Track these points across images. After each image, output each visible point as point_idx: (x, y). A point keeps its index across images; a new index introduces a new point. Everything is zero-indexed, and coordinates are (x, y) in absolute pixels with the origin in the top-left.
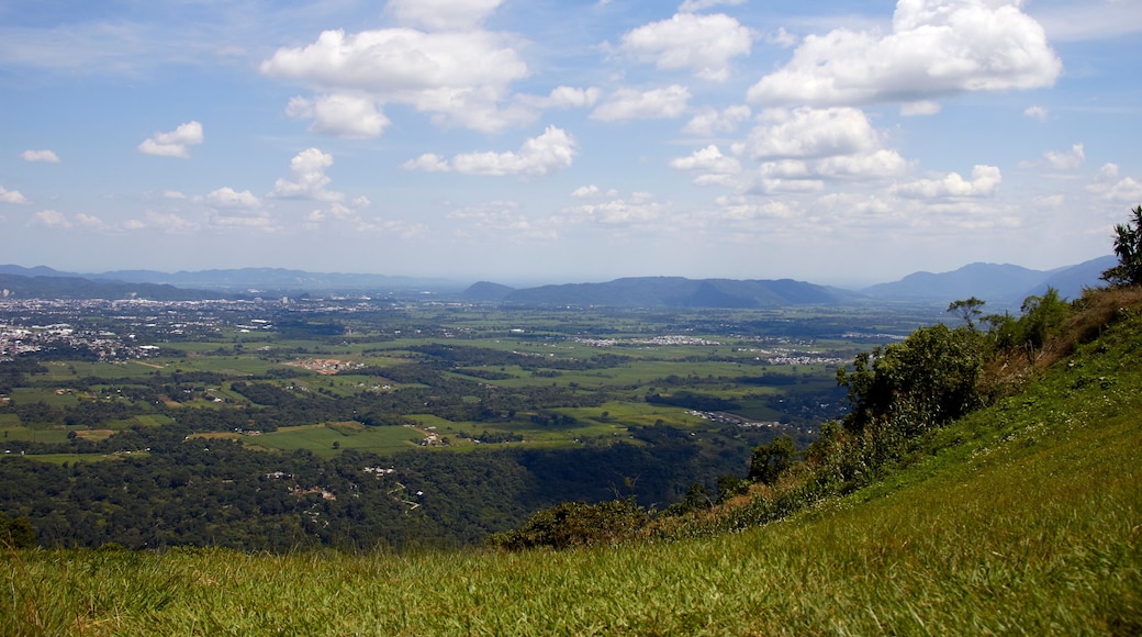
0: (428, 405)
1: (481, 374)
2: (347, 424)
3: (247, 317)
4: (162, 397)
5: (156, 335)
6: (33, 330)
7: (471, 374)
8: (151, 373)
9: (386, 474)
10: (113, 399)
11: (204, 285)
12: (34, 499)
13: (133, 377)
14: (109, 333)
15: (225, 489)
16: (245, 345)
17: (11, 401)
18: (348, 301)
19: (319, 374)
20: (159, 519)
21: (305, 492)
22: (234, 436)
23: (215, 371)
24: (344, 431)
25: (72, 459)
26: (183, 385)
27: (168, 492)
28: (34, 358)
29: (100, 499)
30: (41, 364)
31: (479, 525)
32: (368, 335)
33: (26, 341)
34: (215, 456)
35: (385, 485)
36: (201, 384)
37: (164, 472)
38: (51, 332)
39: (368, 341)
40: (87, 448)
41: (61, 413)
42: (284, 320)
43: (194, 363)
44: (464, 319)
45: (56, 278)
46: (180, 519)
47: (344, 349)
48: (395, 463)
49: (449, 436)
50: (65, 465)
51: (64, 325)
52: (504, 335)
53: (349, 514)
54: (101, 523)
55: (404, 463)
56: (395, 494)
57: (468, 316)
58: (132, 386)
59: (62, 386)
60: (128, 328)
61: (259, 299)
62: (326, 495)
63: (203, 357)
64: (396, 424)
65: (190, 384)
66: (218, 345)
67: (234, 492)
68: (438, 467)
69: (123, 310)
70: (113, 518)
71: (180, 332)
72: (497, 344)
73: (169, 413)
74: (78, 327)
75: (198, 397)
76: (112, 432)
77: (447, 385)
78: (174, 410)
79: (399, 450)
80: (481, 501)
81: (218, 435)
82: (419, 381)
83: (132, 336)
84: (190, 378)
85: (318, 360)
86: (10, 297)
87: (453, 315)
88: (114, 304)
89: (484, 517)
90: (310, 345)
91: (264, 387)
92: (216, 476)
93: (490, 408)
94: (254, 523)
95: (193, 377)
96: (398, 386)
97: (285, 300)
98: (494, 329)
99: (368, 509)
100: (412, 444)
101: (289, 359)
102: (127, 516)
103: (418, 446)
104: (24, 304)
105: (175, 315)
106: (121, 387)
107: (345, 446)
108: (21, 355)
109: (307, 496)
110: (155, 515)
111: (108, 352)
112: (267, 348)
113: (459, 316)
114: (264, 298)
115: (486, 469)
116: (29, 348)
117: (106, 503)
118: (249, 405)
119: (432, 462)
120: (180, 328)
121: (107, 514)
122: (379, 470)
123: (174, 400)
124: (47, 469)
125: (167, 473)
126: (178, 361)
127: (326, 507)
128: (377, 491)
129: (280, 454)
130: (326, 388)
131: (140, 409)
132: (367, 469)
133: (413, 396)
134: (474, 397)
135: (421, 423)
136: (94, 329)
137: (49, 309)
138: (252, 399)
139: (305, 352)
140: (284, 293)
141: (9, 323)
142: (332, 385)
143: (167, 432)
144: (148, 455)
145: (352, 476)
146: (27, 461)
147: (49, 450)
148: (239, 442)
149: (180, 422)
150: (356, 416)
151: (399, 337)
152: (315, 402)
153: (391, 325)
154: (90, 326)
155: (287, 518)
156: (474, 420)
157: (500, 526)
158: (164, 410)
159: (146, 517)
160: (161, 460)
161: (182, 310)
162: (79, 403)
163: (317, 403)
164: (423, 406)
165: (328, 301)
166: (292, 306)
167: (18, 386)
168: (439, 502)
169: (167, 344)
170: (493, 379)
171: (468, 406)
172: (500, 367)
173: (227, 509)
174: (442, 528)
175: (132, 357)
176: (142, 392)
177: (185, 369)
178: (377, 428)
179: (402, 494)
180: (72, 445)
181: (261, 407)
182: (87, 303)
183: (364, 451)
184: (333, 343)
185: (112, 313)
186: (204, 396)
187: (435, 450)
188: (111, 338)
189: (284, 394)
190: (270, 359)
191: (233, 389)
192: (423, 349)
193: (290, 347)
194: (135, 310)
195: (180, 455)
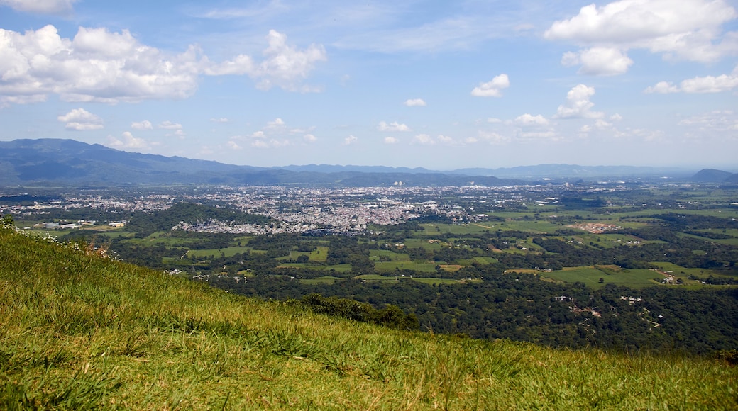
0: (667, 256)
1: (706, 235)
2: (609, 266)
3: (542, 196)
4: (490, 246)
5: (486, 207)
6: (415, 205)
7: (699, 234)
8: (483, 231)
9: (636, 302)
10: (461, 247)
11: (515, 176)
12: (417, 304)
13: (473, 233)
14: (458, 207)
15: (529, 305)
16: (541, 214)
17: (404, 246)
18: (609, 184)
19: (590, 233)
20: (488, 321)
21: (580, 310)
22: (535, 272)
23: (523, 231)
24: (607, 271)
25: (438, 282)
26: (503, 239)
27: (493, 305)
28: (416, 221)
29: (453, 306)
30: (420, 225)
31: (706, 343)
32: (623, 207)
33: (412, 211)
34: (522, 284)
35: (635, 309)
36: (514, 239)
37: (491, 293)
38: (426, 206)
39: (623, 211)
40: (445, 275)
41: (432, 254)
42: (567, 197)
43: (509, 225)
44: (693, 196)
45: (427, 174)
46: (500, 322)
47: (608, 217)
48: (643, 295)
49: (683, 278)
50: (434, 285)
51: (433, 202)
52: (725, 207)
53: (610, 327)
54: (454, 320)
55: (649, 295)
56: (643, 316)
57: (697, 193)
58: (472, 239)
59: (432, 238)
60: (470, 203)
61: (550, 185)
62: (594, 313)
63: (515, 221)
64: (644, 268)
65: (507, 238)
66: (524, 214)
67: (534, 307)
68: (675, 299)
69: (466, 193)
70: (461, 319)
71: (500, 206)
72: (719, 213)
73: (494, 256)
74: (441, 203)
75: (512, 246)
76: (461, 267)
77: (681, 242)
78: (497, 254)
79: (646, 286)
80: (707, 326)
81: (524, 271)
82: (660, 239)
83: (472, 208)
84: (507, 235)
85: (589, 224)
86: (403, 186)
87: (685, 193)
88: (461, 189)
89: (710, 338)
90: (584, 214)
91: (554, 241)
92: (523, 297)
93: (714, 259)
94: (546, 327)
95: (509, 234)
96: (645, 242)
97: (567, 184)
98: (717, 203)
99: (623, 325)
100: (655, 282)
101: (570, 223)
102: (469, 318)
103: (659, 284)
104: (411, 190)
105: (498, 196)
106: (466, 239)
107: (608, 282)
108: (409, 219)
109: (581, 313)
110: (485, 319)
111: (458, 218)
112: (555, 216)
113: (690, 193)
114: (553, 184)
115: (711, 303)
116: (413, 216)
117: (457, 309)
118: (544, 253)
119: (670, 296)
120: (501, 203)
121: (457, 315)
122: (631, 299)
123: (497, 247)
124: (424, 287)
125: (493, 293)
126: (499, 224)
127: (594, 321)
128: (629, 313)
129: (564, 285)
130: (595, 242)
131: (476, 253)
132: (623, 298)
133: (656, 248)
134: (702, 251)
135: (662, 268)
136: (450, 204)
137: (424, 193)
138: (546, 249)
139: (581, 218)
140: (566, 180)
141: (403, 201)
142: (599, 240)
143: (493, 268)
144: (482, 281)
145: (612, 302)
146: (413, 281)
147: (425, 276)
148: (538, 276)
149: (501, 262)
150: (616, 262)
151: (645, 208)
152: (587, 251)
153: (639, 200)
154: (447, 202)
155: (568, 327)
156: (701, 267)
157: (723, 345)
158: (490, 254)
159: (480, 319)
160: (489, 285)
161: (501, 192)
162: (441, 248)
163: (589, 252)
164: (663, 256)
165: (596, 185)
166: (572, 188)
167: (408, 238)
168: (675, 324)
169: (493, 213)
170: (717, 238)
171: (698, 257)
172: (722, 230)
173: (529, 318)
174: (677, 342)
175: (472, 221)
176: (477, 242)
177: (504, 229)
178: (630, 270)
179: (647, 316)
180: (438, 273)
181: (552, 254)
182: (445, 189)
183: (621, 285)
184: (600, 212)
185: (460, 195)
186: (515, 246)
187: (672, 287)
188: (459, 210)
189: (567, 245)
190: (558, 223)
191: (534, 242)
192: (663, 217)
193: (570, 215)
194: (473, 193)
195: (501, 282)
